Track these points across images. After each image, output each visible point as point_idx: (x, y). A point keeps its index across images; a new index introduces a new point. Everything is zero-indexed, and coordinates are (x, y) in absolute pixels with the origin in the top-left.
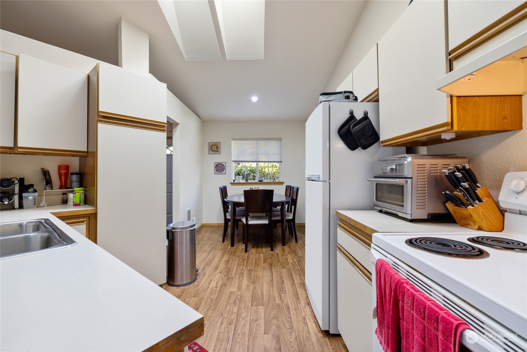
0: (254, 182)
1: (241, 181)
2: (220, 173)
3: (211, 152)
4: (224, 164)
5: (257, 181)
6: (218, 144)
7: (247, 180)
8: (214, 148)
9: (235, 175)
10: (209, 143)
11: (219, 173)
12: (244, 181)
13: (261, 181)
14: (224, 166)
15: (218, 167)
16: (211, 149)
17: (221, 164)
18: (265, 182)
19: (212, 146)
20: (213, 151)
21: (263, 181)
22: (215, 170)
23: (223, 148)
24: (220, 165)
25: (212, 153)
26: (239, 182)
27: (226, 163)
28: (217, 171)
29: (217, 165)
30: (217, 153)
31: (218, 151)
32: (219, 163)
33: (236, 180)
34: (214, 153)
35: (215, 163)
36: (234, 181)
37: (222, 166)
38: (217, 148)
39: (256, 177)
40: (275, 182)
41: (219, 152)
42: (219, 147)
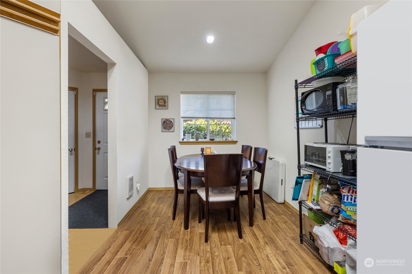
0: (205, 140)
1: (191, 140)
2: (168, 131)
3: (157, 107)
4: (172, 121)
5: (208, 140)
6: (165, 98)
7: (197, 139)
8: (161, 102)
9: (185, 133)
10: (156, 96)
11: (166, 131)
12: (194, 140)
13: (213, 140)
14: (172, 123)
15: (165, 124)
16: (158, 103)
17: (169, 121)
18: (217, 141)
19: (158, 100)
20: (160, 105)
21: (214, 139)
22: (163, 128)
23: (170, 103)
24: (167, 122)
25: (159, 108)
26: (188, 141)
27: (174, 119)
28: (164, 128)
29: (164, 122)
30: (164, 108)
31: (165, 106)
32: (167, 120)
33: (185, 139)
34: (161, 108)
35: (162, 119)
36: (183, 139)
37: (169, 122)
38: (165, 102)
39: (207, 135)
40: (227, 141)
41: (167, 106)
42: (166, 101)
